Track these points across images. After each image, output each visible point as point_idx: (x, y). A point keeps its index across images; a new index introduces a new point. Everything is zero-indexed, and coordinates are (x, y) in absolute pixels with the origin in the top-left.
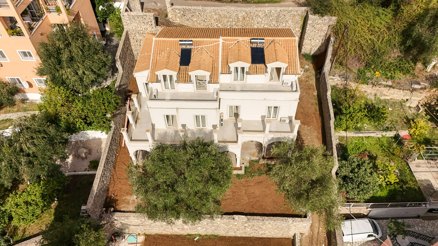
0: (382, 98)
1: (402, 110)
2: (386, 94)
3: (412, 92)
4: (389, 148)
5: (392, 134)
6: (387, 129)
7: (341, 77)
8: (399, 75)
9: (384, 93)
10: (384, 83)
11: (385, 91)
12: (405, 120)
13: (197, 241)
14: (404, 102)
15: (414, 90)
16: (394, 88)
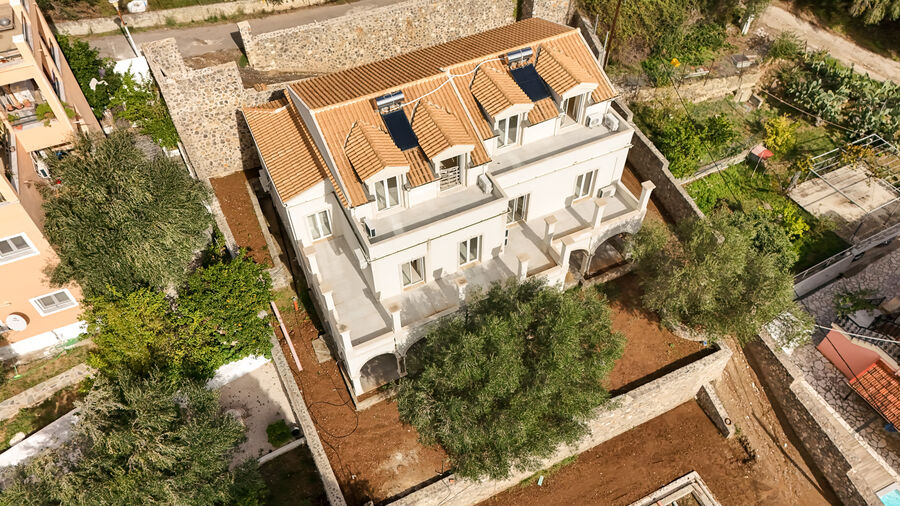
0: (696, 102)
1: (734, 113)
2: (702, 93)
3: (740, 77)
4: (747, 182)
5: (741, 158)
6: (734, 152)
7: (623, 85)
8: (707, 53)
9: (697, 92)
10: (694, 74)
11: (698, 87)
12: (748, 127)
13: (545, 485)
14: (731, 97)
15: (743, 71)
16: (712, 78)
